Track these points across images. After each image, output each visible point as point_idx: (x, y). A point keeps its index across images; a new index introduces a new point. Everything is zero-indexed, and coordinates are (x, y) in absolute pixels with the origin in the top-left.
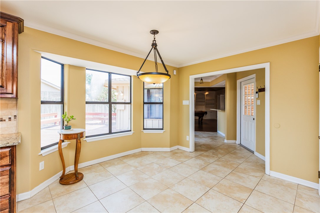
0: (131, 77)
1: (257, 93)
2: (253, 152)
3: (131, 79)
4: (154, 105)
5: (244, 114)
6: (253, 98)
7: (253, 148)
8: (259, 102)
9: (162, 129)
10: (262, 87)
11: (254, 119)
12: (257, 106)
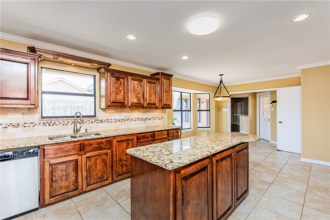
0: (190, 94)
1: (271, 103)
2: (269, 141)
3: (190, 95)
4: (202, 112)
5: (262, 117)
6: (268, 106)
7: (269, 138)
8: (272, 109)
9: (210, 127)
10: (275, 100)
11: (269, 120)
12: (272, 112)
